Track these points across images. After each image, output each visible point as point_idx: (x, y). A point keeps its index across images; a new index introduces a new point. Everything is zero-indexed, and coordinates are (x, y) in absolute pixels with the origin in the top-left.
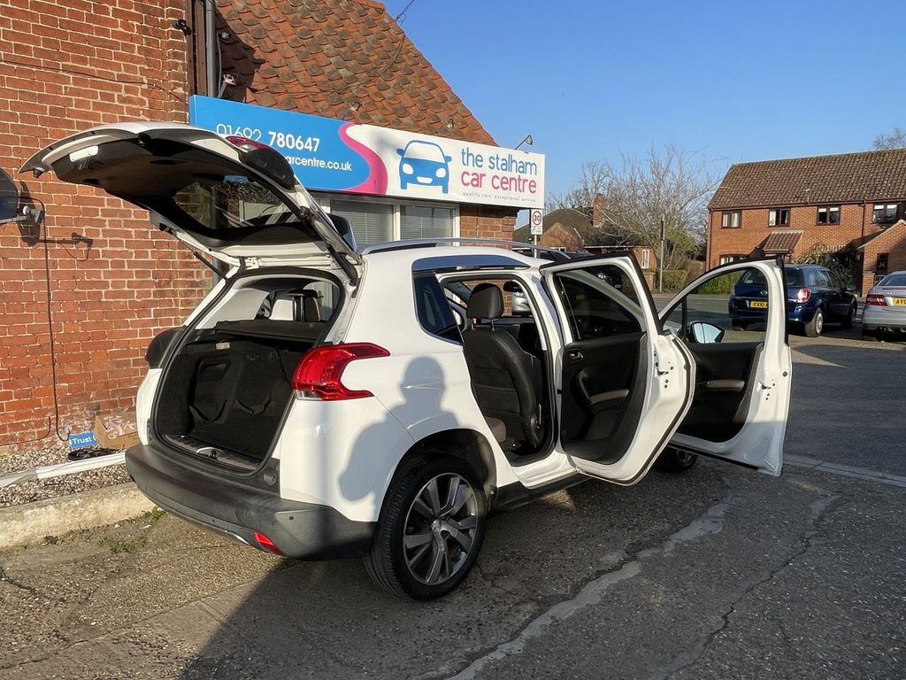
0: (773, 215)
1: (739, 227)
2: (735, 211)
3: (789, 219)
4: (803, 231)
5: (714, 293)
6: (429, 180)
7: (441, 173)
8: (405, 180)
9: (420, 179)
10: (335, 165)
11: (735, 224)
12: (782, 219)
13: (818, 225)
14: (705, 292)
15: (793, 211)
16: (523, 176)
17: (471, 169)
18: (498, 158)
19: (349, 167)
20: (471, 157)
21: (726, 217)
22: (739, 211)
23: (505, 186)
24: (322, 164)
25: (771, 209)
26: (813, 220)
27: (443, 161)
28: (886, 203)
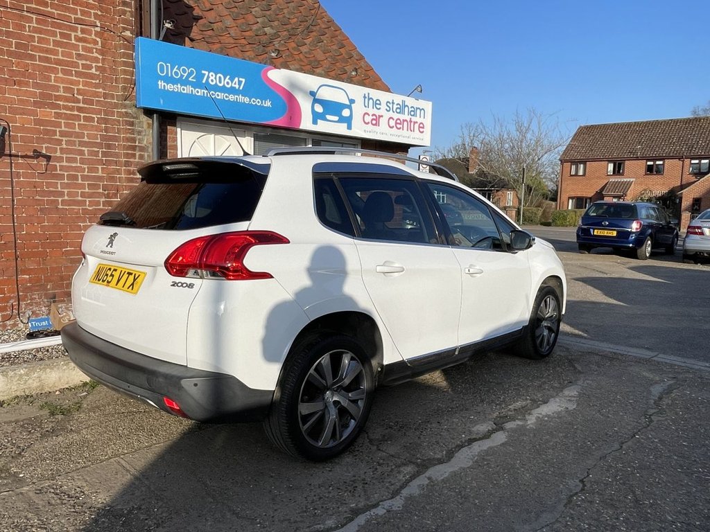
0: (611, 166)
1: (584, 175)
2: (581, 163)
3: (623, 170)
4: (634, 180)
5: (563, 226)
6: (336, 118)
7: (346, 113)
8: (316, 117)
9: (328, 117)
10: (258, 102)
11: (581, 173)
12: (618, 170)
13: (646, 174)
14: (557, 225)
15: (627, 162)
16: (414, 119)
17: (371, 111)
18: (393, 103)
19: (269, 104)
20: (371, 101)
21: (574, 167)
22: (584, 162)
23: (398, 126)
24: (247, 100)
25: (610, 161)
26: (643, 171)
27: (348, 103)
28: (700, 158)
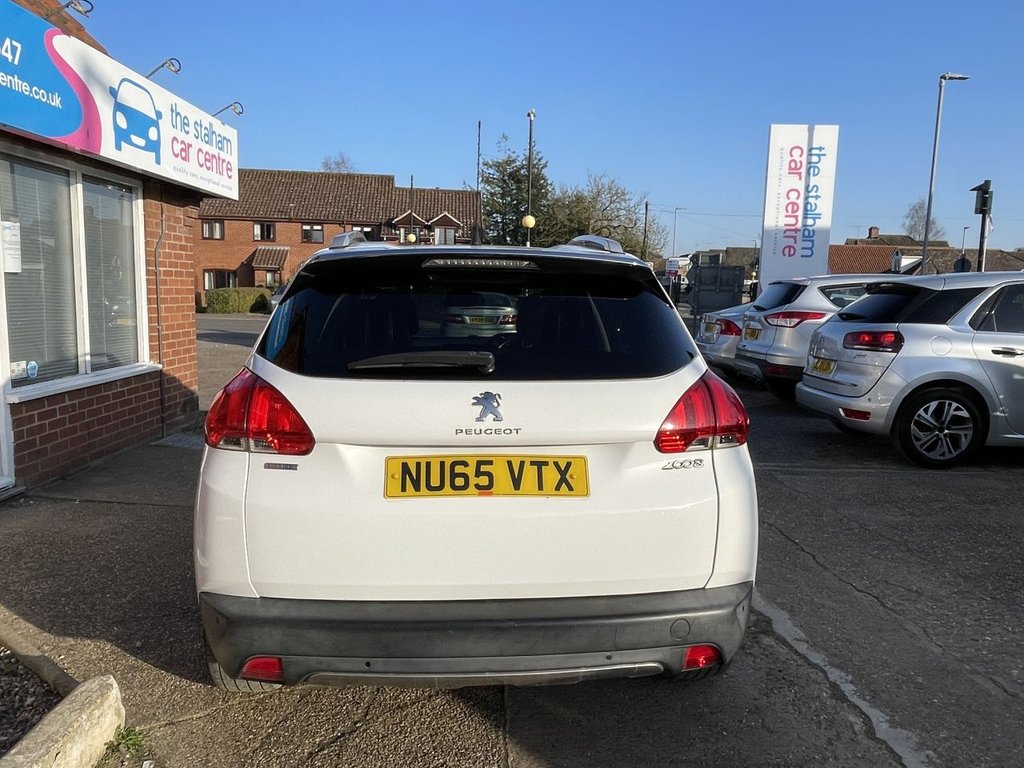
0: (257, 229)
1: (223, 238)
2: (216, 221)
3: (274, 235)
4: (289, 248)
5: (225, 312)
6: (141, 142)
7: (153, 134)
8: (121, 136)
9: (135, 139)
10: (40, 95)
11: (217, 235)
12: (267, 234)
13: (303, 242)
14: (214, 311)
15: (278, 225)
16: (223, 155)
17: (181, 136)
18: (201, 126)
19: (58, 102)
20: (178, 117)
21: (206, 226)
22: (221, 221)
23: (209, 164)
24: (21, 86)
25: (256, 222)
26: (298, 237)
27: (155, 117)
28: (363, 225)
